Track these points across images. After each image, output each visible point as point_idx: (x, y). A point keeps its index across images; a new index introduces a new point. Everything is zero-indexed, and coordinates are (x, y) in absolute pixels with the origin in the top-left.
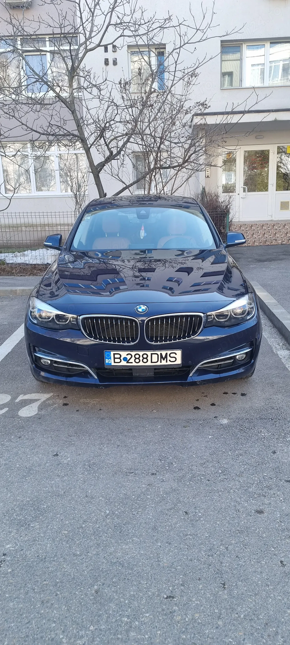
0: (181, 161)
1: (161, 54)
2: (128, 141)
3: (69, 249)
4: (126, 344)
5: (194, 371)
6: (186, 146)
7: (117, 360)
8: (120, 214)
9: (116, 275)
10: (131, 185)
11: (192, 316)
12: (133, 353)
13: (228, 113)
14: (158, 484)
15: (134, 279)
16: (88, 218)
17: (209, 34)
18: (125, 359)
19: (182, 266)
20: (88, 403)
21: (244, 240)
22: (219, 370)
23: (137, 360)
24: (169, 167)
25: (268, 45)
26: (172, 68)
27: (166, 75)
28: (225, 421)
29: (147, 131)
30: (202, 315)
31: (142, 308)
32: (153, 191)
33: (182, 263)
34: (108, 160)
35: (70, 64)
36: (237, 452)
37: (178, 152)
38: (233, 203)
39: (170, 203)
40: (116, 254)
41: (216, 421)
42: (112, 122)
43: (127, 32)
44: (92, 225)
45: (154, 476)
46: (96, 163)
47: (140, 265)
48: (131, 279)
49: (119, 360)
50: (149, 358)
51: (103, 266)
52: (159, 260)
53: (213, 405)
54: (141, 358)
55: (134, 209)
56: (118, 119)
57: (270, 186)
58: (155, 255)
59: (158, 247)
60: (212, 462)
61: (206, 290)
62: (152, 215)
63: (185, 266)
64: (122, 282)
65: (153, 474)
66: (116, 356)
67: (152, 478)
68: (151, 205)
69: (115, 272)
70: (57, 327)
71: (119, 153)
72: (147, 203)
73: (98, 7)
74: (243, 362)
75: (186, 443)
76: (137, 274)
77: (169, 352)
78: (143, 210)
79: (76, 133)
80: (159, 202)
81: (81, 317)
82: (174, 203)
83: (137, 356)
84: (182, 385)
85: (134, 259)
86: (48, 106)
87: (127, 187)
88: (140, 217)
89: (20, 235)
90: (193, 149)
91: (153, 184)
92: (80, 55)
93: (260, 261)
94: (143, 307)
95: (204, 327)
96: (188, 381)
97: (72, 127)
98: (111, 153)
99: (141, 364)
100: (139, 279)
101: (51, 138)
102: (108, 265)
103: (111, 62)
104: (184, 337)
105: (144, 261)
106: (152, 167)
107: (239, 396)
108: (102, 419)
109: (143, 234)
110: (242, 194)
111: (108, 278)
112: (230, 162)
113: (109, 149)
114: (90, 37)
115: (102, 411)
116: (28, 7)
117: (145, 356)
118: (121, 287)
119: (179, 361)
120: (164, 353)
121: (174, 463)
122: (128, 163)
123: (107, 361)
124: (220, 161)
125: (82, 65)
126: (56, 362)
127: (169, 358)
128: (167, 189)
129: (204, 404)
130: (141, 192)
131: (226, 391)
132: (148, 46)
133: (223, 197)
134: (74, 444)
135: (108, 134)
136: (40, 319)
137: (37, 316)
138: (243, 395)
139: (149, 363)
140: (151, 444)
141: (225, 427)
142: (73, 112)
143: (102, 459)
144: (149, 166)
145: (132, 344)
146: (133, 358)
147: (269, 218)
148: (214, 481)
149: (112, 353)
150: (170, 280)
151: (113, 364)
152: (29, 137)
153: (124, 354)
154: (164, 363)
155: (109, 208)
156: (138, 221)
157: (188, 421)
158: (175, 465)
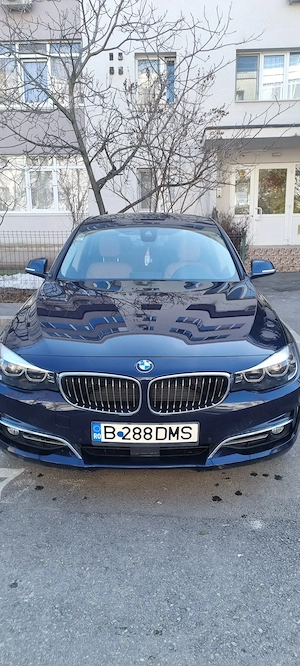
0: (191, 177)
1: (170, 64)
2: (133, 155)
3: (56, 276)
4: (122, 414)
5: (215, 451)
6: (199, 161)
7: (108, 435)
8: (121, 235)
9: (114, 313)
10: (136, 203)
11: (213, 377)
12: (132, 427)
13: (243, 127)
14: (165, 656)
15: (136, 318)
16: (81, 238)
17: (225, 41)
18: (120, 434)
19: (194, 302)
20: (70, 487)
21: (273, 270)
22: (248, 449)
23: (137, 436)
24: (178, 185)
25: (287, 56)
26: (183, 77)
27: (177, 85)
28: (258, 525)
29: (156, 143)
30: (228, 375)
31: (145, 365)
32: (160, 210)
33: (192, 298)
34: (111, 175)
35: (71, 70)
36: (282, 589)
37: (189, 169)
38: (251, 225)
39: (180, 222)
40: (116, 285)
41: (245, 524)
42: (116, 134)
43: (134, 35)
44: (87, 247)
45: (159, 637)
46: (97, 179)
47: (143, 300)
48: (132, 318)
49: (112, 436)
50: (154, 434)
51: (99, 301)
52: (166, 294)
53: (238, 493)
54: (142, 434)
55: (138, 230)
56: (122, 129)
57: (286, 208)
58: (162, 288)
59: (166, 277)
60: (246, 609)
61: (223, 338)
62: (159, 237)
63: (197, 302)
64: (122, 322)
65: (157, 632)
66: (108, 430)
67: (155, 642)
68: (157, 225)
69: (113, 308)
70: (29, 386)
71: (122, 168)
72: (153, 222)
73: (103, 9)
74: (280, 437)
75: (204, 566)
76: (140, 312)
77: (181, 426)
78: (149, 231)
79: (77, 145)
80: (167, 221)
81: (61, 375)
82: (184, 223)
83: (137, 431)
84: (198, 469)
85: (137, 291)
86: (46, 115)
87: (131, 206)
88: (145, 239)
89: (13, 256)
90: (205, 164)
91: (160, 202)
92: (83, 60)
93: (279, 290)
94: (147, 364)
95: (230, 391)
96: (207, 465)
97: (71, 138)
98: (114, 168)
99: (142, 441)
100: (141, 319)
101: (47, 149)
102: (106, 299)
103: (116, 71)
104: (203, 405)
105: (148, 295)
106: (159, 184)
107: (273, 479)
108: (87, 515)
109: (147, 260)
110: (256, 216)
111: (104, 316)
112: (243, 182)
113: (112, 163)
114: (94, 42)
115: (87, 501)
116: (28, 9)
117: (148, 431)
118: (120, 329)
119: (195, 438)
120: (174, 427)
121: (189, 609)
122: (133, 179)
123: (95, 436)
124: (233, 179)
125: (84, 71)
126: (26, 434)
127: (180, 434)
128: (177, 208)
129: (226, 491)
130: (147, 211)
131: (255, 471)
132: (158, 54)
133: (238, 219)
134: (43, 563)
135: (111, 147)
136: (6, 373)
137: (3, 369)
138: (278, 478)
139: (153, 440)
140: (154, 566)
141: (258, 536)
142: (73, 122)
143: (82, 596)
144: (156, 183)
145: (130, 413)
146: (132, 433)
147: (285, 243)
148: (254, 653)
149: (103, 425)
150: (180, 320)
151: (103, 440)
152: (23, 147)
153: (119, 427)
154: (174, 440)
155: (109, 227)
156: (142, 244)
157: (205, 521)
158: (191, 614)
